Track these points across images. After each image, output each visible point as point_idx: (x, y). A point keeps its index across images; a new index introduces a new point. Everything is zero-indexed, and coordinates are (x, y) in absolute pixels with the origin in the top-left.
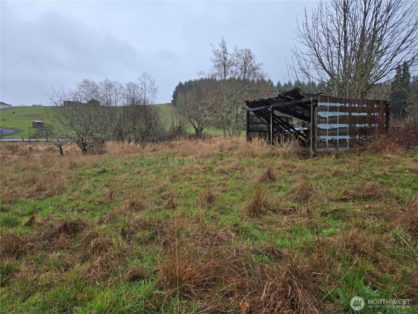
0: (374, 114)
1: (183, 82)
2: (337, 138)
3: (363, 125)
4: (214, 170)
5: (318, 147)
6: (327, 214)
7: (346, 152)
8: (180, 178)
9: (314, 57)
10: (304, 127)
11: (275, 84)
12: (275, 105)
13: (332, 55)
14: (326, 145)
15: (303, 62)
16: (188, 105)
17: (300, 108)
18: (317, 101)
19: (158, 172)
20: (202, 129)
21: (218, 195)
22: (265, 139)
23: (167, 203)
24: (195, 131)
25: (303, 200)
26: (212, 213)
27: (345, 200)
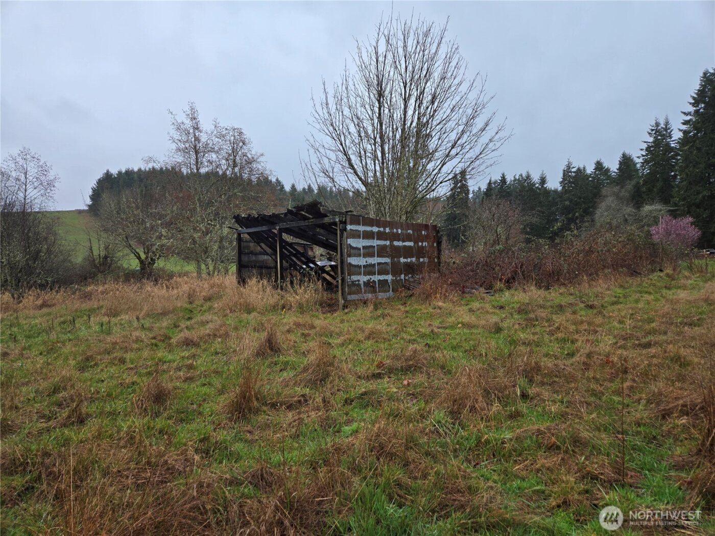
0: (422, 244)
1: (114, 171)
2: (376, 278)
3: (409, 260)
4: (174, 341)
5: (350, 294)
6: (353, 401)
7: (388, 299)
8: (101, 360)
9: (341, 155)
10: (331, 261)
11: (288, 188)
12: (284, 225)
13: (365, 154)
14: (361, 289)
15: (326, 161)
16: (123, 216)
17: (322, 231)
18: (345, 223)
19: (51, 350)
20: (153, 261)
21: (175, 388)
22: (269, 281)
23: (67, 413)
24: (139, 265)
25: (319, 382)
26: (160, 423)
27: (378, 376)
